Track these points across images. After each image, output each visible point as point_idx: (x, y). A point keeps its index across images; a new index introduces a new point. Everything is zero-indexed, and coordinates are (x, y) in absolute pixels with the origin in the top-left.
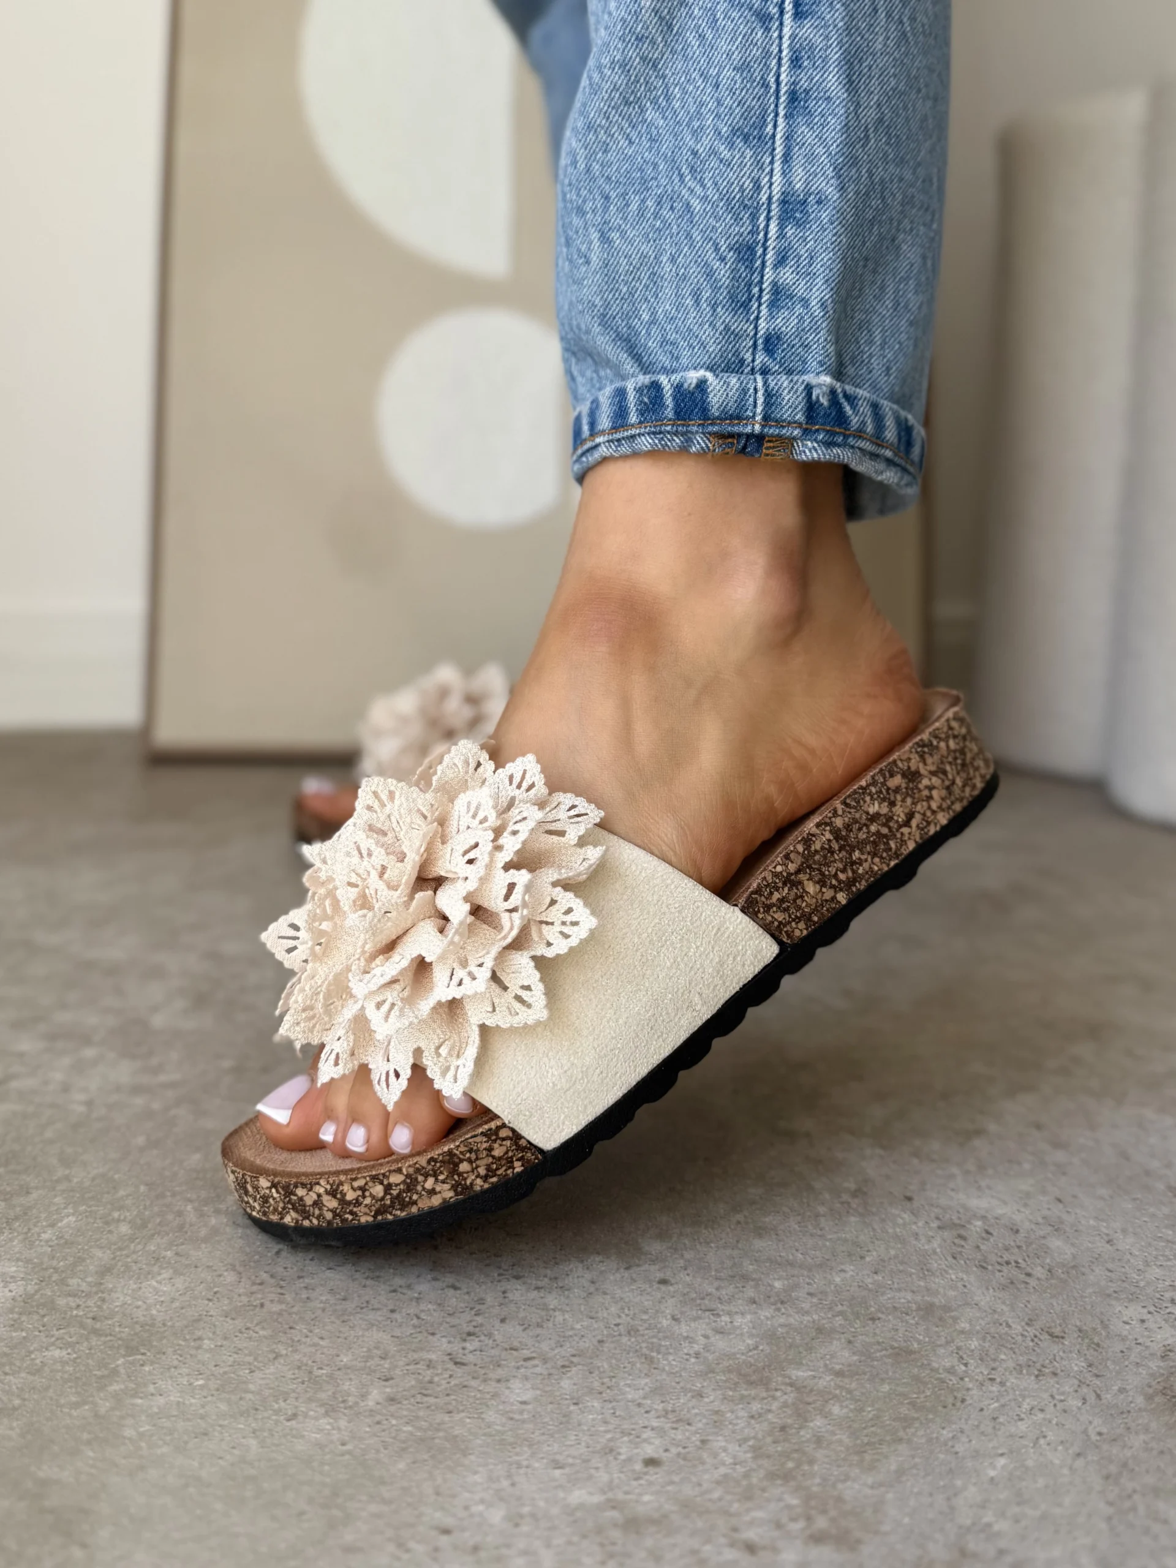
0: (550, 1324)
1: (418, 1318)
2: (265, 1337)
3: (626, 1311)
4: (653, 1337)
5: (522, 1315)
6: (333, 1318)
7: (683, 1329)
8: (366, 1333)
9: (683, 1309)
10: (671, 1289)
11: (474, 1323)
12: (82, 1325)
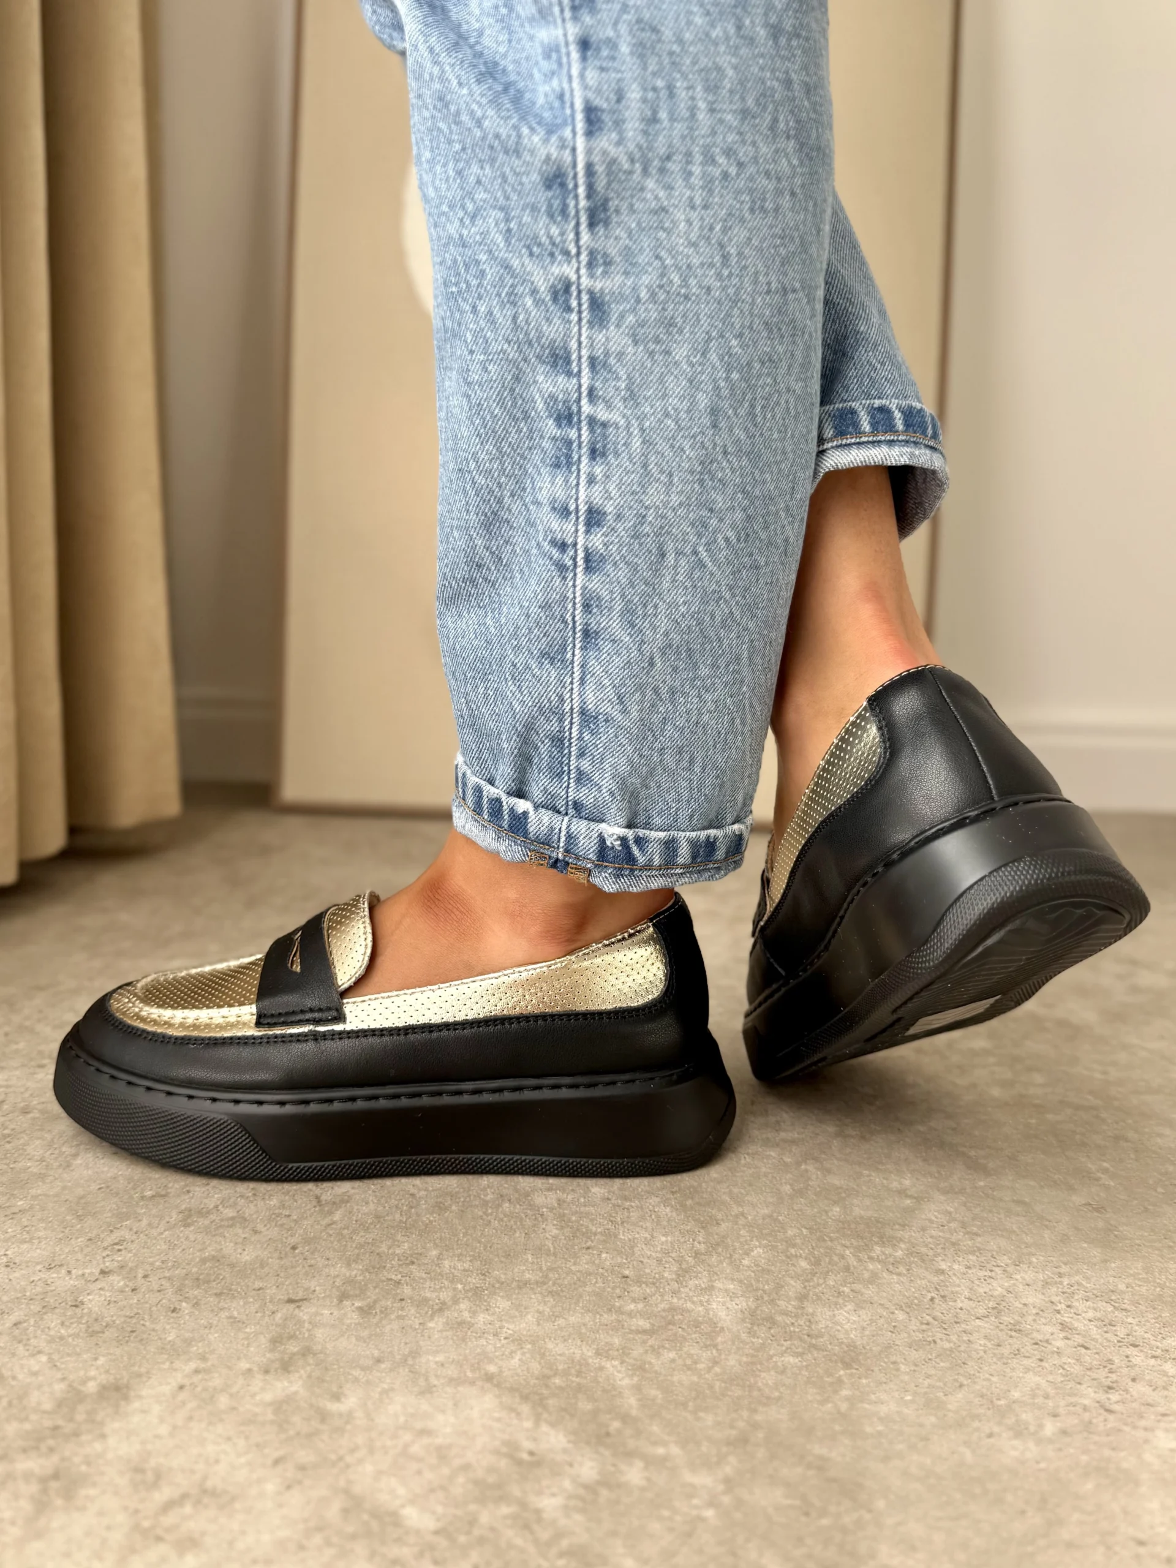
12: (801, 1339)
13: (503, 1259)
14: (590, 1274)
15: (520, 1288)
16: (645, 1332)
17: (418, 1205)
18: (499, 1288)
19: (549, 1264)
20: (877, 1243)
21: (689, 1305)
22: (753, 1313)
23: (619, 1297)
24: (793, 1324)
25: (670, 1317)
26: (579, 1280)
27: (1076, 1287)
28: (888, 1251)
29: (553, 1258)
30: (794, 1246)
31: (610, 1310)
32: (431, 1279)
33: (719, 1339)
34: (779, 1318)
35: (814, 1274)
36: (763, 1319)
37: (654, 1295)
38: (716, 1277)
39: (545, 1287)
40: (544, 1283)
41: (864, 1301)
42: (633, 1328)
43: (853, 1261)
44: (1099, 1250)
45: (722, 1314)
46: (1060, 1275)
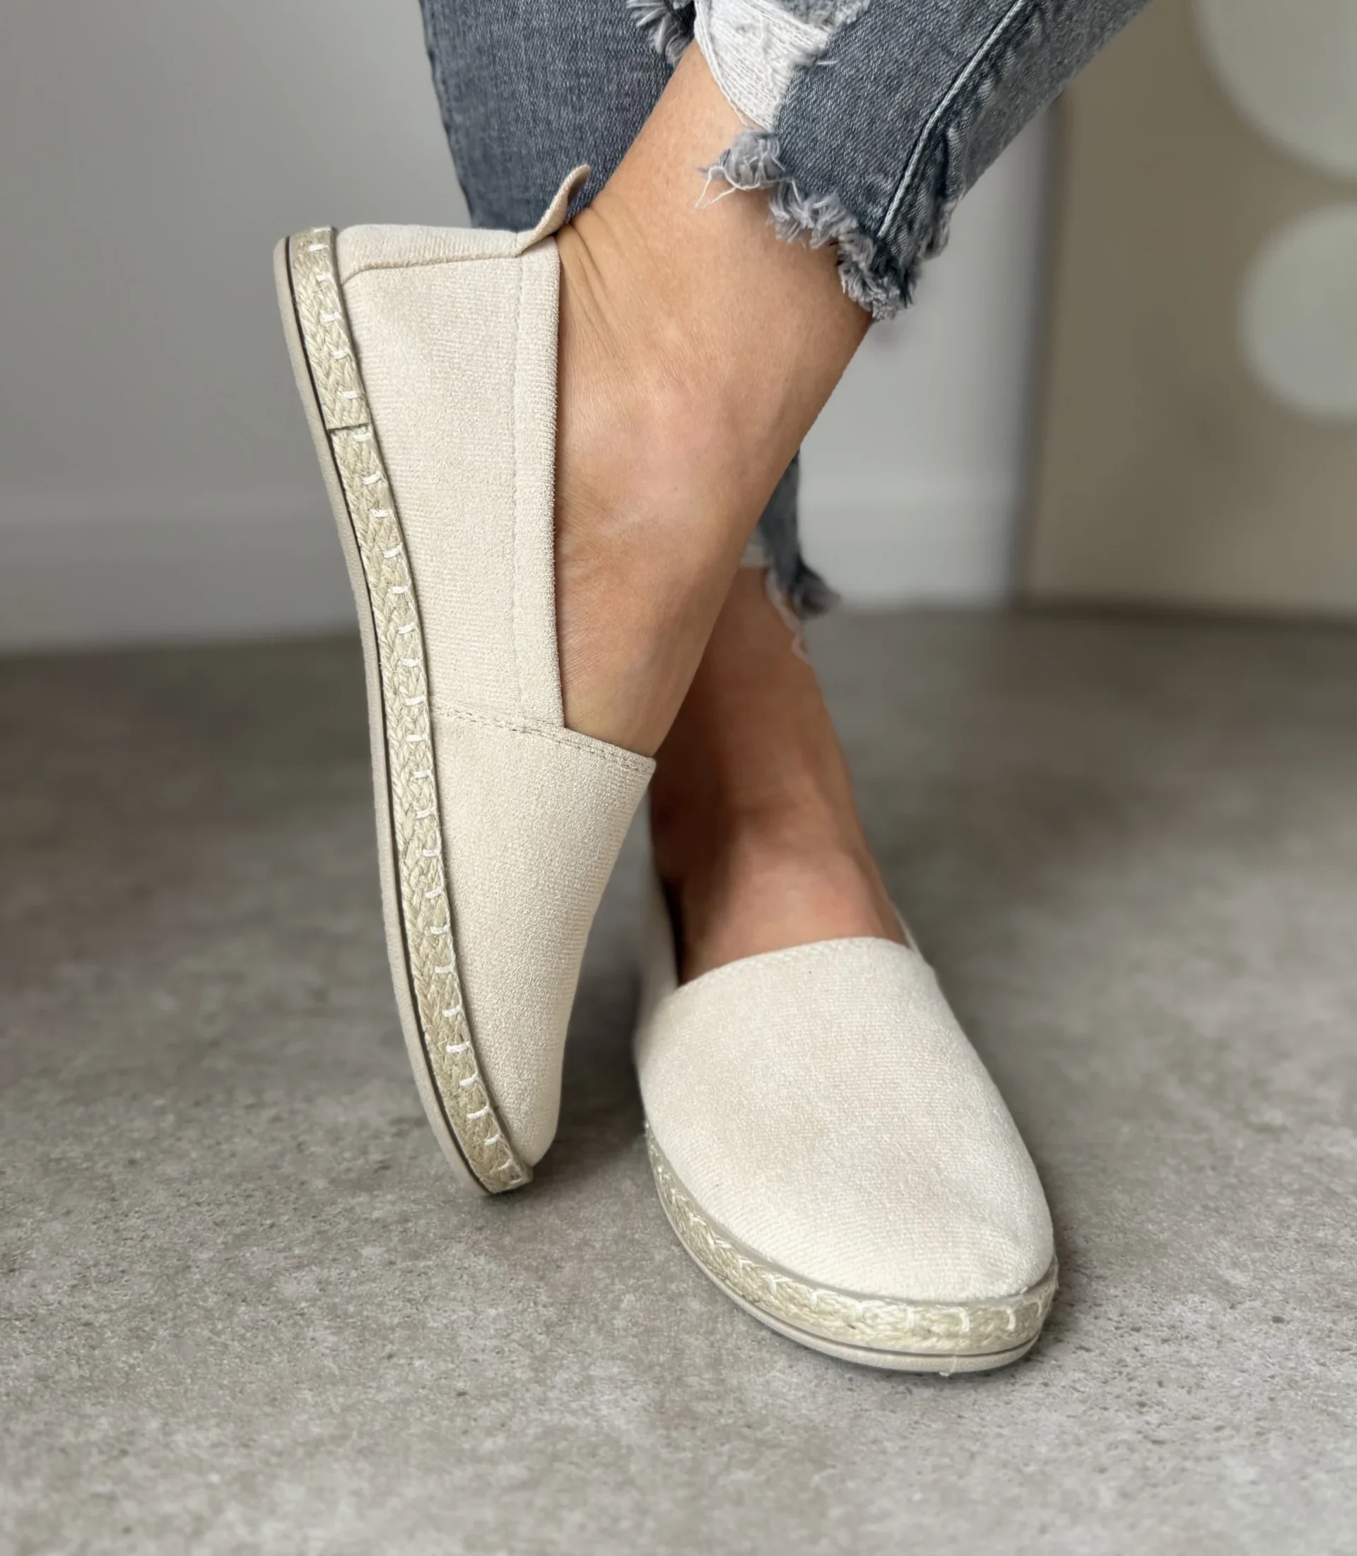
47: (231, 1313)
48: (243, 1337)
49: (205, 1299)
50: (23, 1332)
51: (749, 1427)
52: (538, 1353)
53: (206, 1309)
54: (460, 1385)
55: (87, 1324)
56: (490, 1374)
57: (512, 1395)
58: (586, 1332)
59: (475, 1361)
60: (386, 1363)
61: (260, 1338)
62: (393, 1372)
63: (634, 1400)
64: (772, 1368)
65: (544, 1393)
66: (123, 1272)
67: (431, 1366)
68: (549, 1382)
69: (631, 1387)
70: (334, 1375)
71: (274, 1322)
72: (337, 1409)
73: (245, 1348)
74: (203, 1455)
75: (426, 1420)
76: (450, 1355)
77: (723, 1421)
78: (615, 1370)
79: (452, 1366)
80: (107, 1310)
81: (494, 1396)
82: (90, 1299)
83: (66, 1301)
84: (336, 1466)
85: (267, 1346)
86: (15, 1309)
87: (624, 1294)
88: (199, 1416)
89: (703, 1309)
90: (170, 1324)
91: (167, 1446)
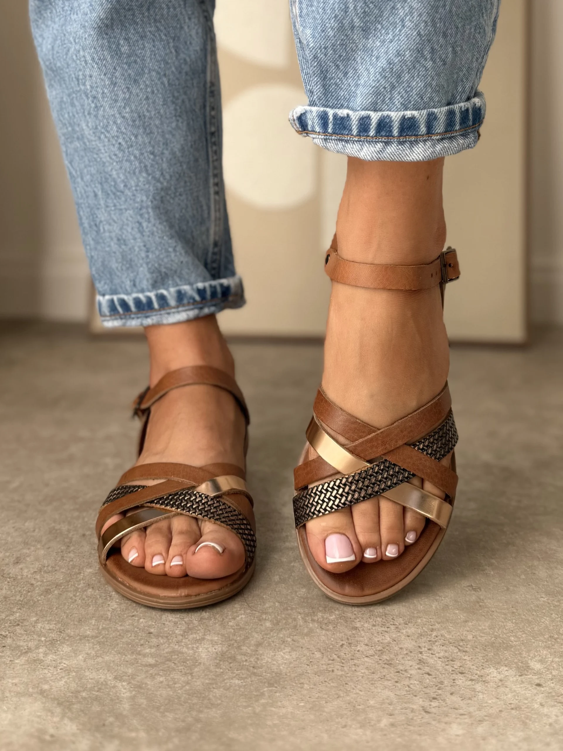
0: (475, 699)
1: (409, 687)
2: (334, 687)
3: (517, 698)
4: (530, 712)
5: (461, 692)
6: (367, 682)
7: (545, 710)
8: (382, 691)
9: (547, 700)
10: (542, 689)
11: (436, 693)
12: (248, 670)
13: (76, 623)
14: (128, 631)
15: (81, 640)
16: (150, 665)
17: (34, 590)
18: (67, 640)
19: (104, 626)
20: (320, 611)
21: (185, 650)
22: (223, 654)
23: (142, 645)
24: (246, 660)
25: (170, 657)
26: (120, 635)
27: (439, 638)
28: (326, 615)
29: (108, 622)
30: (266, 613)
31: (133, 653)
32: (27, 634)
33: (196, 669)
34: (239, 657)
35: (272, 631)
36: (228, 658)
37: (165, 643)
38: (208, 633)
39: (97, 639)
40: (97, 637)
41: (298, 646)
42: (144, 663)
43: (301, 622)
44: (465, 615)
45: (203, 655)
46: (432, 630)
47: (86, 591)
48: (84, 599)
49: (79, 585)
50: (8, 582)
51: (253, 667)
52: (190, 627)
53: (77, 588)
54: (152, 630)
55: (32, 584)
56: (166, 629)
57: (169, 638)
58: (215, 624)
59: (164, 624)
60: (130, 618)
61: (90, 601)
62: (130, 621)
63: (215, 649)
64: (281, 651)
65: (182, 639)
66: (56, 570)
67: (146, 622)
68: (186, 637)
69: (217, 645)
70: (108, 618)
71: (98, 596)
72: (101, 627)
73: (82, 603)
74: (43, 631)
75: (130, 638)
76: (156, 621)
77: (245, 663)
78: (216, 638)
79: (153, 623)
80: (42, 581)
81: (161, 636)
82: (38, 577)
83: (29, 576)
84: (87, 645)
85: (90, 604)
86: (11, 575)
87: (241, 615)
88: (51, 620)
89: (270, 626)
90: (61, 590)
91: (34, 627)
